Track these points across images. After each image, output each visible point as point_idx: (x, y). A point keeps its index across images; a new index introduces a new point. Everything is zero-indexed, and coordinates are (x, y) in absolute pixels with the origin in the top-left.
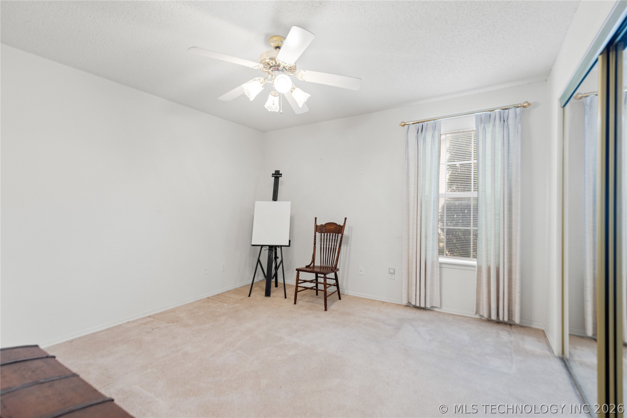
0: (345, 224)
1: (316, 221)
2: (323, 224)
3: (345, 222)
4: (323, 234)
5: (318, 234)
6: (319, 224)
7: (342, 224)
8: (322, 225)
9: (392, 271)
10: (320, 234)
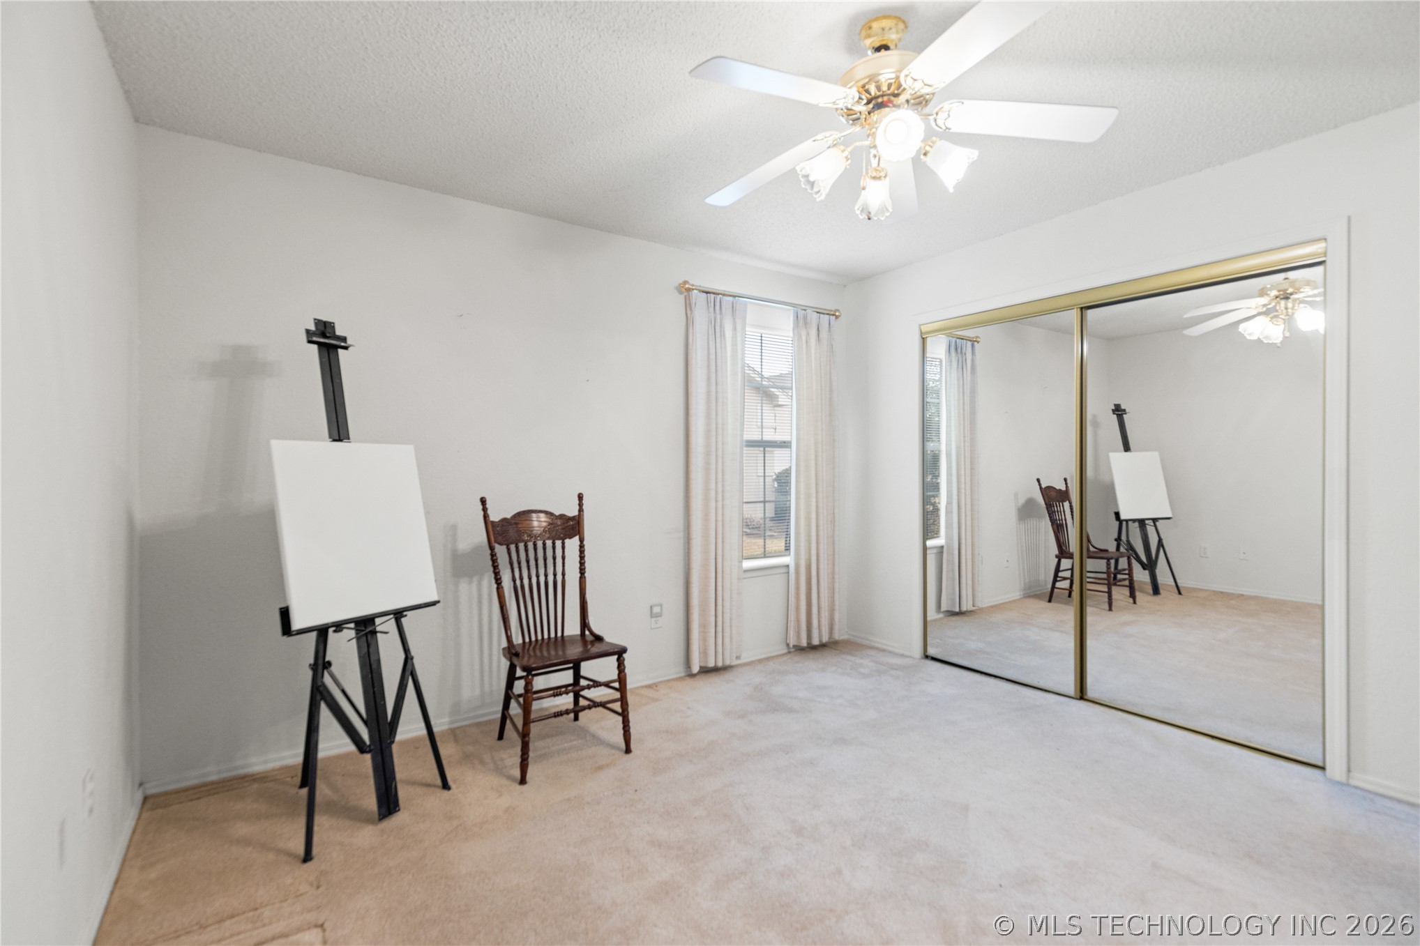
0: (581, 510)
1: (485, 510)
2: (509, 516)
3: (581, 505)
4: (513, 547)
5: (501, 550)
6: (495, 517)
7: (573, 512)
8: (504, 520)
9: (656, 610)
10: (505, 547)
